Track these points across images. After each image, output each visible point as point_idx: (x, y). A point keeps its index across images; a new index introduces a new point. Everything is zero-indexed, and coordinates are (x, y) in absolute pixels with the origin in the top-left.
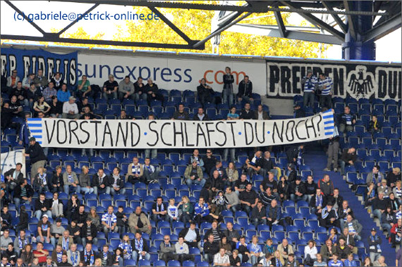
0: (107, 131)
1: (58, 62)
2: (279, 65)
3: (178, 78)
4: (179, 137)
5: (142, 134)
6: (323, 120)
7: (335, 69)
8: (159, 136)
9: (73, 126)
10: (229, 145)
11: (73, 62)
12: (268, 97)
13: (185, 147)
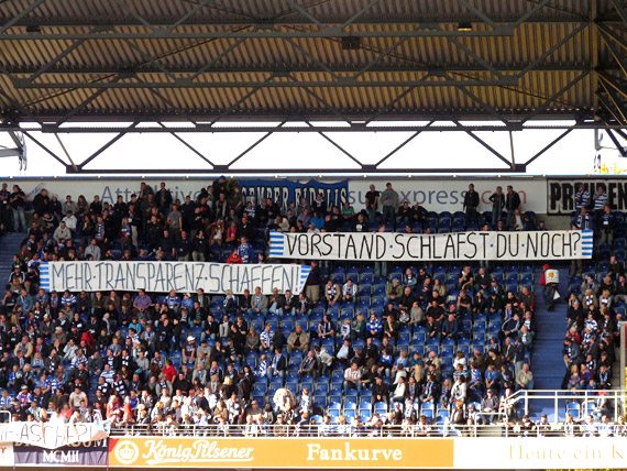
0: (351, 244)
1: (329, 191)
2: (561, 183)
3: (454, 200)
4: (426, 249)
5: (387, 246)
6: (582, 240)
7: (620, 184)
8: (406, 248)
9: (316, 239)
10: (479, 257)
11: (343, 190)
12: (548, 214)
13: (432, 259)
